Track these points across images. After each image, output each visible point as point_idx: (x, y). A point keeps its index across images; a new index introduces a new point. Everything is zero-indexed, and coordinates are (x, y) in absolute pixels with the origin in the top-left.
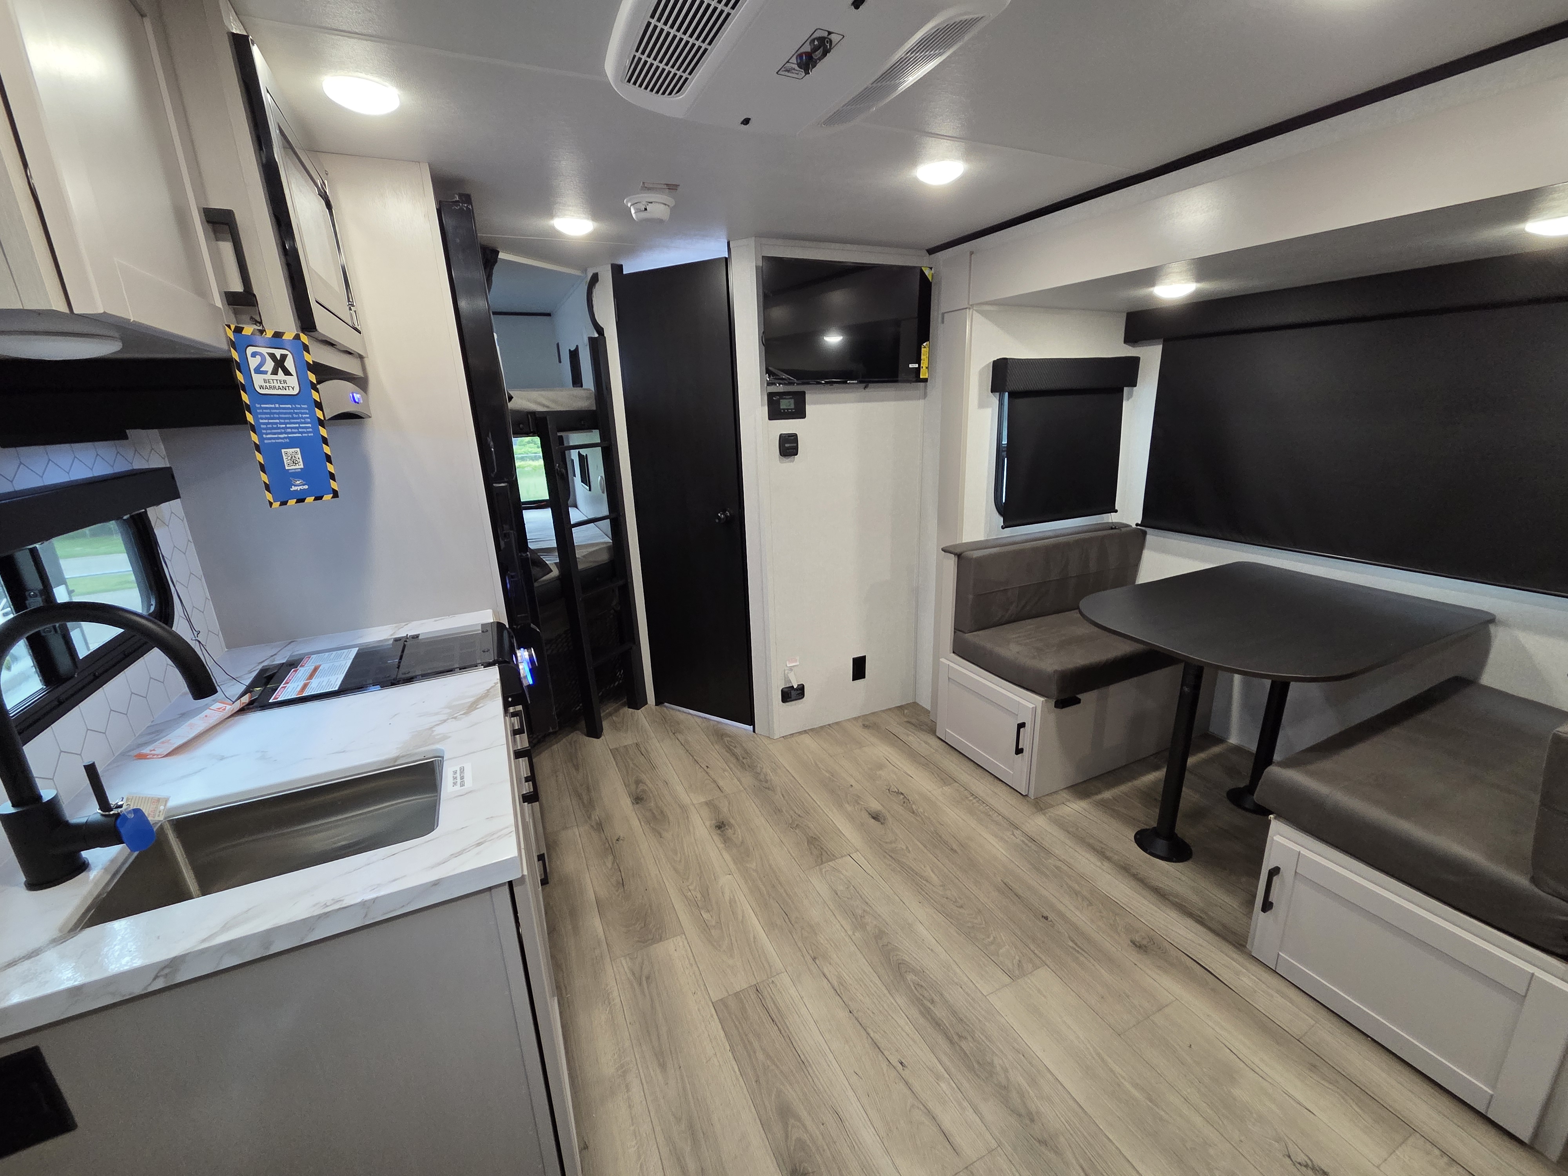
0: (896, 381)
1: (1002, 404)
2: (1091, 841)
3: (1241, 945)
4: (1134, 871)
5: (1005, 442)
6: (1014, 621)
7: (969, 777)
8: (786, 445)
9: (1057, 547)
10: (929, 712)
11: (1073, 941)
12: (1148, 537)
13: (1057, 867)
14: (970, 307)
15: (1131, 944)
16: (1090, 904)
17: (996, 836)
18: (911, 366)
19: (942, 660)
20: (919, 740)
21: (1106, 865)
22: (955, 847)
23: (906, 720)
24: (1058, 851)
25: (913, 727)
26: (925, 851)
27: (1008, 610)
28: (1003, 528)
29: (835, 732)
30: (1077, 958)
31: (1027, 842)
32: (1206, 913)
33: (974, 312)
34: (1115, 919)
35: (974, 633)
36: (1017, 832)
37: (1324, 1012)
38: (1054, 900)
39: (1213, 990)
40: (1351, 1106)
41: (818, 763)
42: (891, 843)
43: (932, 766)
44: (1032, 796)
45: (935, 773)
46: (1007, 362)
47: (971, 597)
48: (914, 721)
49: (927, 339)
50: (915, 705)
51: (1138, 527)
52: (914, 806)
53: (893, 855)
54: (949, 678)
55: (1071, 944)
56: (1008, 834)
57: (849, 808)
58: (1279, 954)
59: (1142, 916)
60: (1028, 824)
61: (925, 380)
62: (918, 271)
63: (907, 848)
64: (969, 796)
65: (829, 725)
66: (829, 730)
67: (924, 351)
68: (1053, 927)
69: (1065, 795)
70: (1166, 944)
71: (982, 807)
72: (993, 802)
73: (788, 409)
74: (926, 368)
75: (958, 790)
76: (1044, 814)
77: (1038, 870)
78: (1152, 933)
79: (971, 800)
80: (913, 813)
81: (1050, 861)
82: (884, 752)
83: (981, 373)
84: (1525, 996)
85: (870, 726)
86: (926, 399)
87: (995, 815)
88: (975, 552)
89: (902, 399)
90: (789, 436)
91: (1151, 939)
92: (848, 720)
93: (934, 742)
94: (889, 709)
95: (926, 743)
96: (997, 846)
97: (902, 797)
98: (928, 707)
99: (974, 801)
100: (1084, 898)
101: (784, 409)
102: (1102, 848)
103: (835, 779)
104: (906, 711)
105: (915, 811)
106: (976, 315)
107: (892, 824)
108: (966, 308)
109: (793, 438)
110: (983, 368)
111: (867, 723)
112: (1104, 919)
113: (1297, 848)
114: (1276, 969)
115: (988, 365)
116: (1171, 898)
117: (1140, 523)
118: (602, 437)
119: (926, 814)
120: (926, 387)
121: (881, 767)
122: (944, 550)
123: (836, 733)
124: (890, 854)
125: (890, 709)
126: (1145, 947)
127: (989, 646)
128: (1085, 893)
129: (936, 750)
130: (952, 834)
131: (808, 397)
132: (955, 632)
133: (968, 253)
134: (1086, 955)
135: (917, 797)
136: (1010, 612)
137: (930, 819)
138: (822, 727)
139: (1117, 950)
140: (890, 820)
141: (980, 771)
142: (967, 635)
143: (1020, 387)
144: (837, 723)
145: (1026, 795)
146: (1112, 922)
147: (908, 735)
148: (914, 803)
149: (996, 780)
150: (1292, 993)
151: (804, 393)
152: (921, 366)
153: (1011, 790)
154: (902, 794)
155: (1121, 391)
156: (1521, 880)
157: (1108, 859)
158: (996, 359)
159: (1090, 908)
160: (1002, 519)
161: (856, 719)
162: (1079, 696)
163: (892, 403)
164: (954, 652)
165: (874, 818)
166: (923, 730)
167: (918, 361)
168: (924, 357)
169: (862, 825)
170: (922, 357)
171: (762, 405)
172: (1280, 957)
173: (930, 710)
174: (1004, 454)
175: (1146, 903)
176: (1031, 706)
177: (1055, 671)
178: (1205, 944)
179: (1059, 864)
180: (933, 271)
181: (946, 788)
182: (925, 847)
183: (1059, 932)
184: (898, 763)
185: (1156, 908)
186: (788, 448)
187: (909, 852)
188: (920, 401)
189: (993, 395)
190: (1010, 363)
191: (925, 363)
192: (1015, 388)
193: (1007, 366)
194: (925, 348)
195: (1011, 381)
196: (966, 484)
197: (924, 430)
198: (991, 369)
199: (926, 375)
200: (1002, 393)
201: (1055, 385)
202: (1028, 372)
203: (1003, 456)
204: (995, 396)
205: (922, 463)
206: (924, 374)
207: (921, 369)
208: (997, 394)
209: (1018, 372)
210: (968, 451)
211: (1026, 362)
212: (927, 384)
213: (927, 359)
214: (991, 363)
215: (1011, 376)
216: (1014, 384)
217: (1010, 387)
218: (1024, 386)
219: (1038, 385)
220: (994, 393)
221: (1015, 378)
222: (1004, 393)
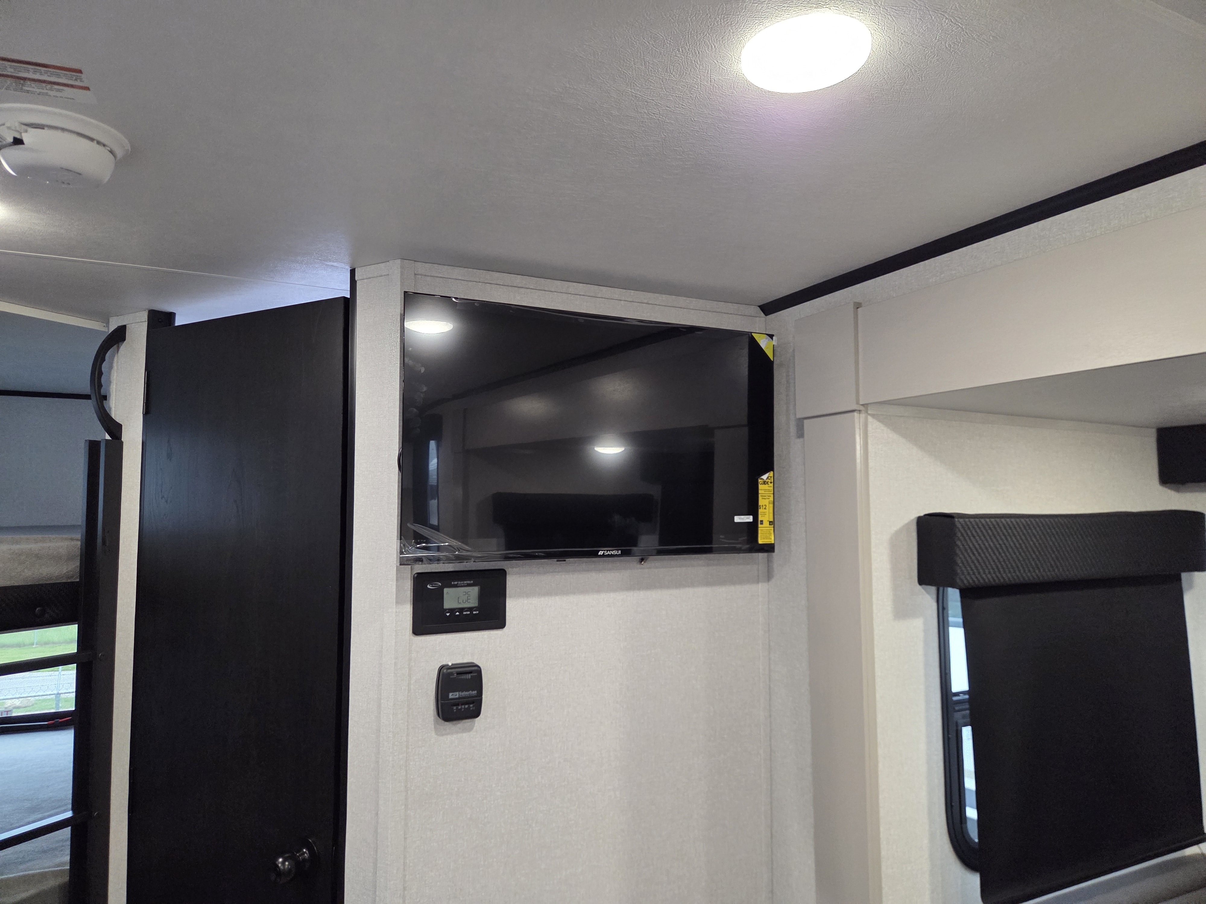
0: (708, 549)
1: (944, 609)
5: (959, 688)
8: (451, 696)
14: (862, 408)
18: (737, 519)
33: (870, 419)
46: (954, 524)
49: (769, 467)
61: (769, 548)
62: (746, 341)
67: (765, 490)
73: (461, 610)
74: (771, 523)
83: (894, 542)
86: (773, 581)
89: (721, 582)
90: (459, 674)
101: (452, 611)
106: (874, 425)
108: (853, 411)
109: (469, 676)
110: (898, 533)
115: (908, 524)
118: (83, 640)
120: (769, 561)
131: (512, 582)
133: (851, 307)
143: (987, 577)
151: (502, 574)
152: (760, 518)
155: (1179, 579)
158: (922, 514)
160: (974, 880)
163: (702, 591)
167: (753, 509)
168: (765, 500)
170: (761, 502)
171: (399, 601)
174: (959, 717)
180: (774, 342)
186: (456, 703)
188: (760, 584)
189: (923, 590)
190: (960, 527)
191: (767, 513)
192: (975, 580)
193: (955, 534)
194: (765, 484)
195: (963, 563)
196: (881, 797)
197: (769, 645)
198: (914, 535)
199: (771, 539)
200: (941, 589)
201: (1056, 570)
202: (998, 546)
203: (957, 723)
204: (928, 593)
205: (770, 716)
206: (765, 536)
207: (760, 526)
208: (933, 589)
209: (979, 544)
210: (880, 718)
211: (993, 525)
212: (774, 554)
213: (772, 505)
214: (912, 520)
215: (963, 554)
216: (972, 570)
217: (962, 577)
218: (995, 573)
219: (1022, 571)
220: (924, 586)
221: (973, 558)
222: (945, 588)
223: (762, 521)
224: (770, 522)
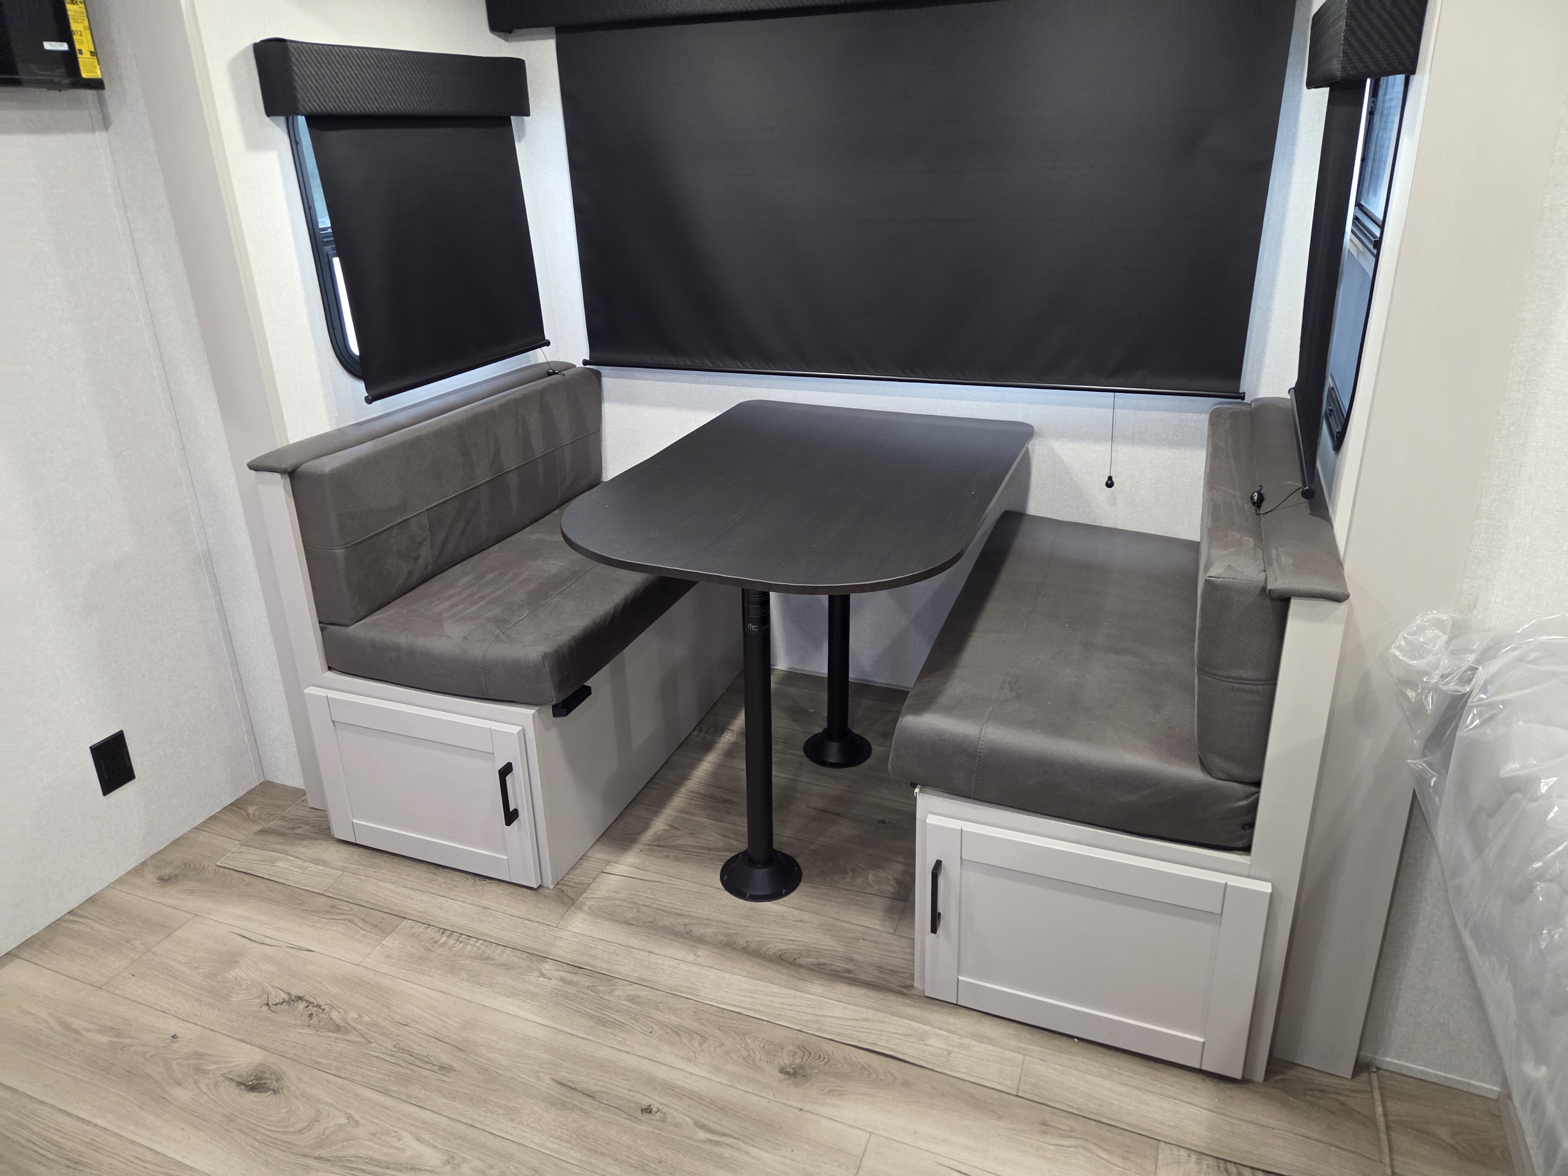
0: (17, 83)
1: (297, 143)
2: (668, 921)
3: (907, 987)
4: (742, 942)
5: (324, 222)
6: (433, 576)
7: (426, 898)
9: (475, 422)
10: (303, 793)
11: (703, 1127)
12: (605, 381)
13: (633, 999)
15: (782, 1076)
16: (704, 1038)
17: (513, 994)
18: (48, 46)
19: (310, 690)
20: (299, 862)
21: (703, 952)
22: (446, 1059)
23: (257, 828)
24: (624, 967)
25: (280, 839)
26: (390, 1102)
27: (416, 559)
28: (369, 400)
29: (92, 923)
30: (720, 1156)
31: (569, 977)
32: (852, 960)
34: (747, 1044)
35: (364, 621)
36: (547, 967)
37: (1025, 1033)
38: (648, 1066)
39: (905, 1084)
40: (1098, 1156)
41: (69, 1019)
42: (310, 1126)
43: (345, 907)
44: (549, 883)
45: (355, 919)
46: (286, 48)
47: (340, 552)
48: (272, 824)
50: (267, 788)
51: (587, 366)
52: (335, 1015)
53: (323, 1153)
54: (333, 722)
55: (702, 1135)
56: (533, 979)
57: (183, 1095)
58: (958, 979)
59: (778, 1016)
60: (560, 943)
61: (97, 85)
63: (349, 1117)
64: (437, 936)
65: (71, 912)
66: (75, 927)
67: (75, 11)
68: (664, 1120)
69: (599, 856)
70: (828, 1047)
71: (469, 947)
72: (485, 927)
74: (91, 54)
75: (413, 935)
76: (580, 908)
77: (602, 1022)
78: (801, 1036)
79: (445, 943)
80: (338, 1029)
81: (617, 993)
82: (229, 921)
83: (233, 64)
84: (1222, 914)
85: (177, 876)
86: (112, 129)
87: (498, 951)
88: (324, 459)
89: (46, 129)
91: (803, 1049)
92: (119, 881)
93: (334, 854)
94: (210, 818)
95: (317, 861)
96: (522, 1014)
97: (302, 1005)
98: (297, 782)
99: (451, 942)
100: (691, 1033)
102: (685, 925)
103: (128, 1041)
104: (251, 810)
105: (342, 1024)
107: (300, 1079)
110: (235, 60)
111: (167, 871)
112: (733, 1056)
113: (956, 825)
114: (957, 1002)
115: (245, 51)
116: (804, 961)
117: (588, 358)
119: (366, 1019)
120: (102, 104)
121: (231, 959)
122: (255, 467)
123: (96, 926)
124: (317, 1154)
125: (213, 818)
126: (802, 1067)
127: (403, 639)
128: (690, 1024)
129: (344, 870)
130: (432, 1033)
132: (322, 629)
134: (729, 1141)
135: (336, 990)
136: (421, 561)
137: (376, 1025)
138: (54, 927)
139: (770, 1101)
140: (291, 1073)
141: (442, 877)
142: (350, 628)
143: (329, 105)
144: (92, 900)
145: (540, 886)
146: (744, 1053)
147: (273, 861)
148: (333, 1008)
149: (479, 882)
150: (988, 1028)
152: (77, 47)
153: (512, 889)
154: (300, 998)
155: (508, 122)
156: (1194, 774)
157: (699, 940)
158: (258, 41)
159: (705, 1046)
161: (138, 871)
162: (587, 684)
164: (330, 668)
165: (253, 1088)
166: (302, 837)
167: (66, 35)
168: (78, 25)
169: (230, 1118)
170: (74, 26)
172: (960, 982)
173: (302, 787)
174: (328, 249)
175: (775, 989)
176: (515, 730)
177: (545, 656)
178: (869, 1014)
179: (633, 990)
181: (389, 942)
182: (385, 1092)
183: (676, 1125)
184: (272, 933)
185: (793, 992)
187: (357, 1124)
188: (97, 134)
189: (272, 122)
190: (293, 51)
191: (85, 42)
192: (317, 107)
193: (290, 59)
194: (74, 4)
195: (302, 89)
196: (264, 320)
197: (124, 203)
198: (253, 62)
199: (97, 72)
200: (290, 118)
201: (394, 104)
202: (335, 75)
203: (328, 254)
204: (278, 125)
205: (142, 279)
206: (89, 69)
207: (79, 56)
208: (282, 119)
209: (315, 71)
210: (249, 247)
211: (326, 52)
212: (104, 91)
213: (88, 32)
214: (249, 47)
215: (301, 80)
216: (312, 97)
217: (304, 103)
218: (335, 101)
219: (362, 103)
220: (273, 117)
221: (312, 85)
222: (295, 117)
223: (80, 51)
224: (91, 52)
